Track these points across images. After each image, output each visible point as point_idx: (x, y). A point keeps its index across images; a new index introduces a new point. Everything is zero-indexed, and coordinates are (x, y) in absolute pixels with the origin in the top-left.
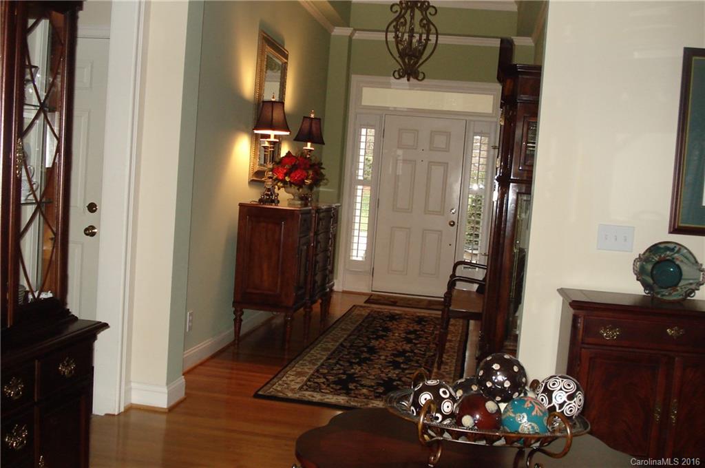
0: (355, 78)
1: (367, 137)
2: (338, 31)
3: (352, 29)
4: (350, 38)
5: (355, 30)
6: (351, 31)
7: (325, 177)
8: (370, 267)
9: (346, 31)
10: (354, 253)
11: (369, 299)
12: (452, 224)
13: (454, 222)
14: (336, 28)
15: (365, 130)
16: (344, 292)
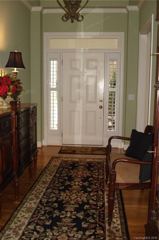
0: (45, 34)
1: (54, 65)
2: (35, 9)
3: (42, 7)
4: (41, 12)
5: (44, 8)
6: (41, 8)
7: (23, 89)
8: (61, 132)
9: (39, 9)
10: (52, 126)
11: (61, 150)
12: (101, 107)
13: (102, 106)
14: (33, 7)
15: (52, 61)
16: (48, 146)
